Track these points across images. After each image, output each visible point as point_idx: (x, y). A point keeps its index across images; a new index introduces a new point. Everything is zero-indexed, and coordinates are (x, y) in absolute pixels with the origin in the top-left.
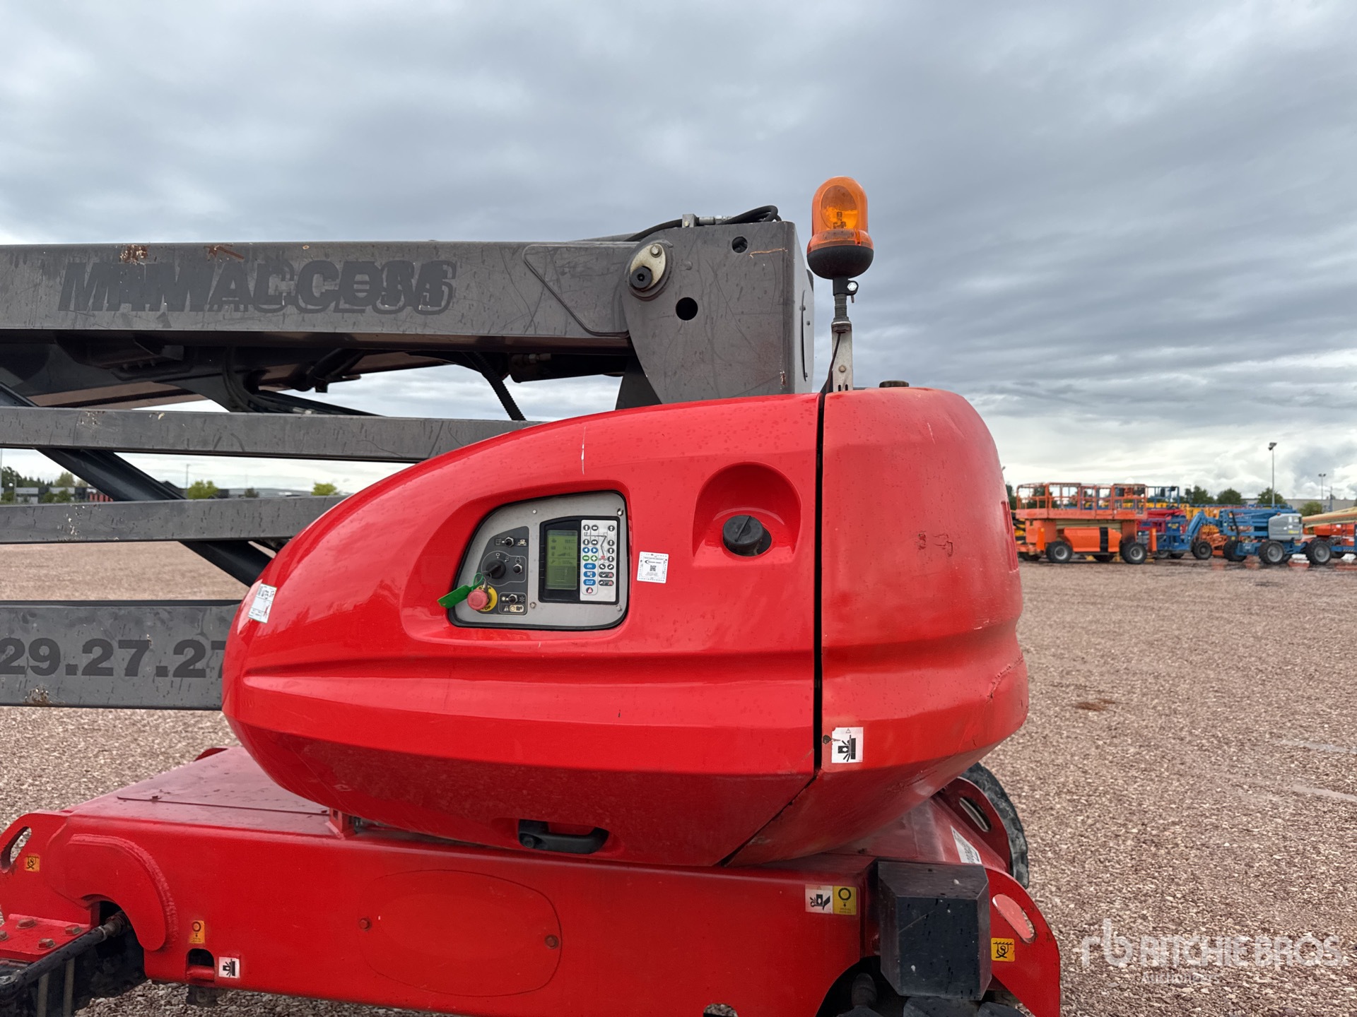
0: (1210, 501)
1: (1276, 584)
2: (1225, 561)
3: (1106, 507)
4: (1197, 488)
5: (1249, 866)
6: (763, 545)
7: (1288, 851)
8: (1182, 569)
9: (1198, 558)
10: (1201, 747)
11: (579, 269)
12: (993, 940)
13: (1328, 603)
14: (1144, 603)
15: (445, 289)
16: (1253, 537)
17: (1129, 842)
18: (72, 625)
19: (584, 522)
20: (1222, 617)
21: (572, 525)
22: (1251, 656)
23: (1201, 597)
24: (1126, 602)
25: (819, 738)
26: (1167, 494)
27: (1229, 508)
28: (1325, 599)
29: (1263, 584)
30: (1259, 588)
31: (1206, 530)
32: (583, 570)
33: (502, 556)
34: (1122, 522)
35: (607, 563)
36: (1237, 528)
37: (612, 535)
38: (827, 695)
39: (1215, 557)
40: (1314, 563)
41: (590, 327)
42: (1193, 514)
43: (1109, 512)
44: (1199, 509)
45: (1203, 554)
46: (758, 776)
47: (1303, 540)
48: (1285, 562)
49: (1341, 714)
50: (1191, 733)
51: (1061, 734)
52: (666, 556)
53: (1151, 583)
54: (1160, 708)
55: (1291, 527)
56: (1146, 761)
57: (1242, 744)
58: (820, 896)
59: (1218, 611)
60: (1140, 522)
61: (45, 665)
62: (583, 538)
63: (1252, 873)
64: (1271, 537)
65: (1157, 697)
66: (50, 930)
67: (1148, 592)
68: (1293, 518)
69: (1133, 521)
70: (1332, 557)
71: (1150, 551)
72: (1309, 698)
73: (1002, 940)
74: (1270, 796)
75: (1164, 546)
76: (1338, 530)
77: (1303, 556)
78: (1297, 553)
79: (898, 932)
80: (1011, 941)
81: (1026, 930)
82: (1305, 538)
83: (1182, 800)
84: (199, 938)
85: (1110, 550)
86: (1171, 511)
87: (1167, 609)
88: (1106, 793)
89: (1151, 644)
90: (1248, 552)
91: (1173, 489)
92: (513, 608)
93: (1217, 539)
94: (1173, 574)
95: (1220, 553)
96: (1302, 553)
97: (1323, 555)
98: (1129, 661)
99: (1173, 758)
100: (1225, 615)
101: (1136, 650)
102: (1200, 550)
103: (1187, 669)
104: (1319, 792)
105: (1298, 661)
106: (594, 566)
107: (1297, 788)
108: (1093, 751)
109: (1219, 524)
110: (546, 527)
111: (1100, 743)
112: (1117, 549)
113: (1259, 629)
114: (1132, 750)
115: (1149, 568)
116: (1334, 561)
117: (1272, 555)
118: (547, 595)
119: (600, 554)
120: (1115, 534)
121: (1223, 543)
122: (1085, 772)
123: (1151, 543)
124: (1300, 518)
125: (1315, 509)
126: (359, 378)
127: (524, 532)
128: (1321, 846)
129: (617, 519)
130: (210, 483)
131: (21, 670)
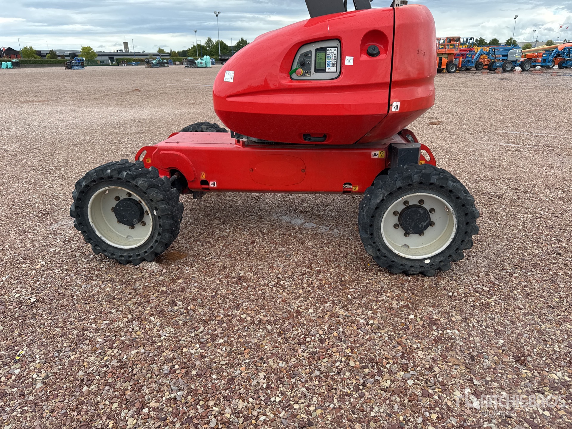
0: (486, 44)
1: (507, 80)
2: (488, 71)
3: (442, 48)
4: (481, 38)
5: (483, 163)
6: (378, 54)
7: (495, 160)
8: (470, 74)
9: (477, 70)
10: (471, 134)
12: (420, 161)
13: (525, 86)
14: (454, 88)
16: (501, 60)
17: (446, 159)
19: (327, 49)
20: (484, 92)
21: (324, 49)
22: (492, 105)
23: (477, 85)
24: (448, 88)
25: (389, 105)
26: (468, 41)
27: (494, 47)
28: (524, 84)
29: (502, 79)
30: (500, 81)
31: (482, 57)
32: (327, 63)
33: (304, 59)
34: (448, 54)
35: (334, 60)
36: (495, 55)
37: (336, 52)
38: (392, 94)
39: (484, 69)
40: (523, 70)
42: (478, 50)
43: (444, 50)
44: (481, 48)
45: (479, 68)
46: (374, 115)
47: (521, 60)
48: (512, 70)
49: (520, 123)
50: (468, 130)
51: (424, 132)
52: (353, 57)
53: (458, 81)
54: (458, 123)
55: (517, 55)
56: (452, 139)
57: (485, 133)
58: (375, 154)
59: (483, 90)
60: (456, 54)
62: (327, 53)
63: (483, 165)
64: (508, 59)
65: (458, 120)
67: (456, 84)
68: (519, 50)
69: (453, 54)
70: (531, 67)
71: (458, 67)
72: (511, 118)
73: (422, 161)
74: (492, 146)
75: (464, 65)
76: (536, 55)
77: (520, 68)
78: (517, 66)
79: (398, 157)
80: (424, 161)
81: (428, 158)
82: (522, 60)
83: (464, 148)
84: (203, 177)
85: (442, 67)
86: (469, 49)
87: (464, 90)
88: (439, 148)
89: (456, 103)
90: (498, 67)
91: (471, 38)
92: (307, 75)
93: (486, 61)
94: (467, 76)
95: (486, 67)
96: (519, 66)
97: (527, 67)
98: (448, 109)
99: (462, 137)
100: (485, 91)
101: (451, 105)
102: (479, 66)
103: (469, 110)
104: (507, 145)
105: (509, 106)
106: (330, 62)
107: (501, 144)
108: (435, 136)
109: (488, 54)
110: (316, 50)
111: (437, 134)
112: (445, 67)
113: (497, 96)
114: (448, 136)
115: (457, 74)
116: (532, 69)
117: (507, 67)
118: (317, 70)
119: (332, 58)
120: (445, 60)
121: (488, 63)
122: (432, 142)
123: (459, 63)
124: (521, 51)
125: (529, 47)
127: (310, 52)
128: (505, 158)
129: (337, 47)
130: (31, 48)
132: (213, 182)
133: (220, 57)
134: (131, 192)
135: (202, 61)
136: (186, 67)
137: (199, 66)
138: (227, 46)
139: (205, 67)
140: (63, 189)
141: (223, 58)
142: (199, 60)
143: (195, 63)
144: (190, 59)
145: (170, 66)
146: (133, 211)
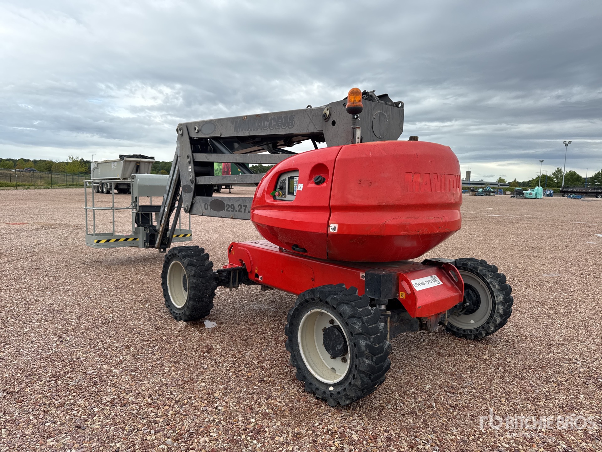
6: (322, 182)
11: (316, 114)
12: (401, 292)
15: (293, 122)
18: (236, 201)
19: (295, 177)
21: (293, 178)
25: (328, 226)
32: (294, 188)
33: (282, 185)
38: (331, 216)
41: (318, 129)
46: (315, 233)
52: (303, 185)
58: (363, 275)
61: (233, 210)
62: (294, 181)
66: (235, 266)
73: (403, 293)
80: (405, 293)
81: (409, 292)
84: (256, 271)
92: (284, 196)
110: (289, 178)
118: (289, 193)
126: (301, 143)
127: (286, 179)
131: (229, 211)
132: (261, 277)
133: (561, 189)
135: (532, 192)
136: (511, 197)
137: (527, 196)
138: (581, 177)
139: (535, 198)
141: (565, 190)
142: (529, 191)
143: (523, 194)
144: (518, 189)
145: (496, 195)
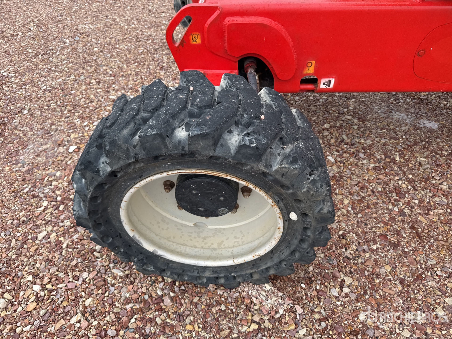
132: (327, 80)
134: (251, 186)
140: (11, 61)
146: (222, 196)
